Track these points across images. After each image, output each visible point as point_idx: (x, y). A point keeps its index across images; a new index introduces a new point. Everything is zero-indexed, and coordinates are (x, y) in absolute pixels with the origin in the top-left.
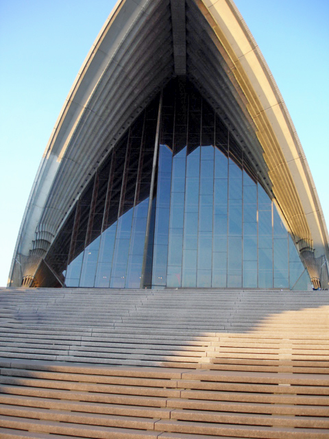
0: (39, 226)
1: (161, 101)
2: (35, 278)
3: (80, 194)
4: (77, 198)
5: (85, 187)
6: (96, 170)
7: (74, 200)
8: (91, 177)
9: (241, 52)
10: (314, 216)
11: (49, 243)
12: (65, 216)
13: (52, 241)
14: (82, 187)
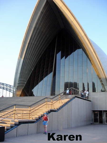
0: (19, 79)
1: (57, 38)
2: (21, 94)
3: (33, 68)
4: (33, 70)
5: (35, 66)
6: (38, 61)
7: (32, 70)
8: (36, 63)
9: (72, 21)
10: (101, 70)
11: (24, 84)
12: (29, 75)
13: (26, 83)
14: (34, 66)
